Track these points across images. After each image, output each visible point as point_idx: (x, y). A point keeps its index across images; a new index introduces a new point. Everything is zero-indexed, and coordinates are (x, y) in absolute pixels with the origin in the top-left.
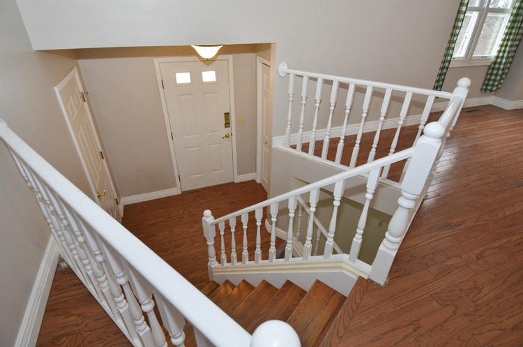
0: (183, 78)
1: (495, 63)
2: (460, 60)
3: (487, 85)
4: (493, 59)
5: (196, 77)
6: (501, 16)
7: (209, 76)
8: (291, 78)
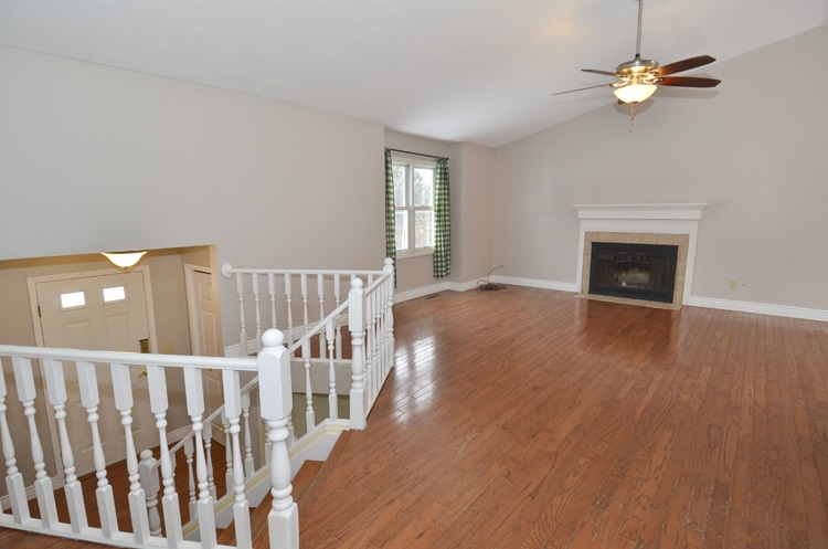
0: (73, 300)
1: (437, 252)
2: (405, 252)
3: (437, 272)
4: (434, 249)
5: (94, 297)
6: (427, 212)
7: (114, 294)
8: (239, 278)
